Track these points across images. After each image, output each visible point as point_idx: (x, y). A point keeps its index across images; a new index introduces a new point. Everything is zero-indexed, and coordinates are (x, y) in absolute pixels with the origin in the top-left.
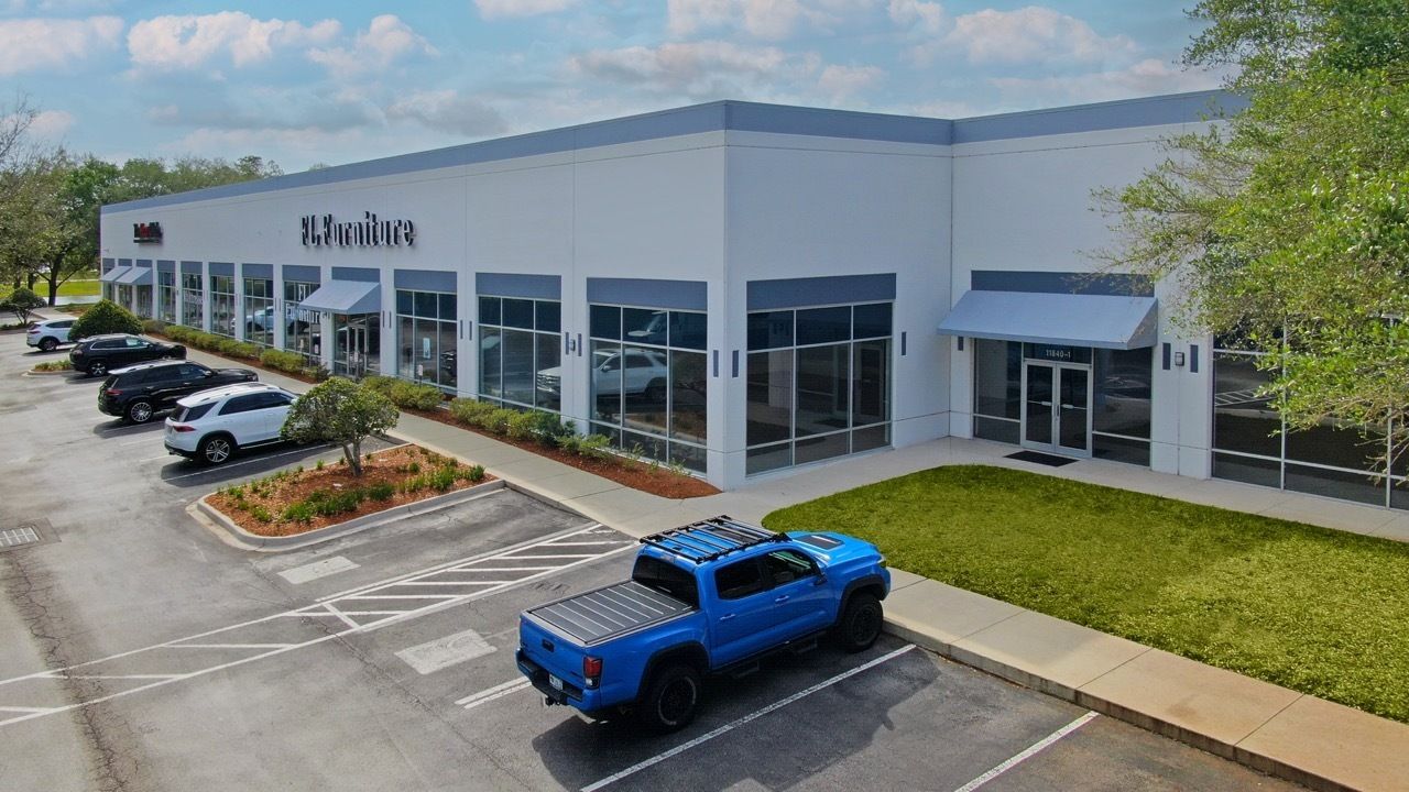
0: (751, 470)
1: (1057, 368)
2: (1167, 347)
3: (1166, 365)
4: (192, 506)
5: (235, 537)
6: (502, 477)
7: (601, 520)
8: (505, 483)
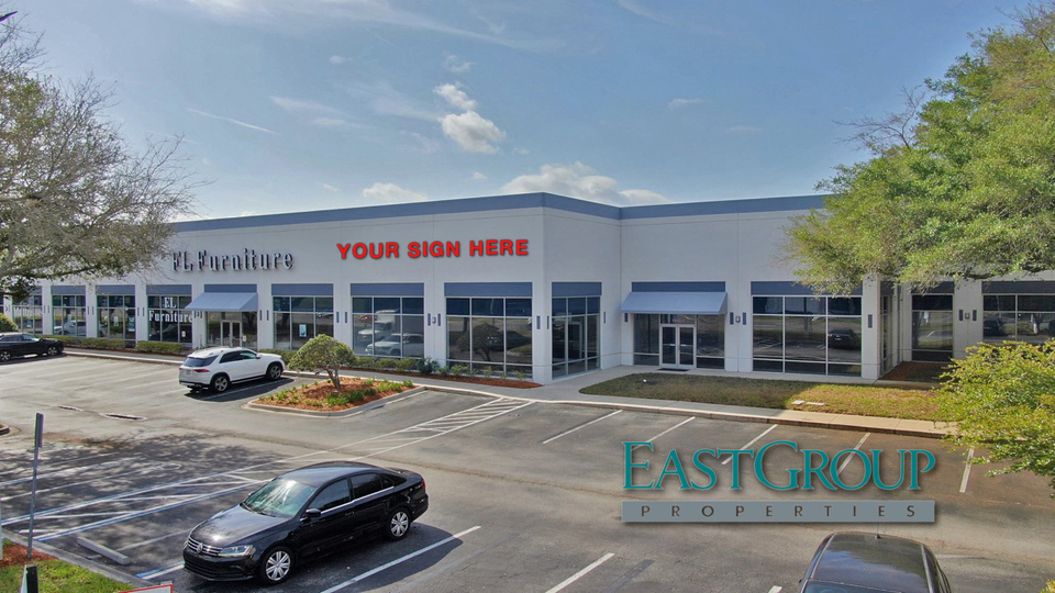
0: (554, 374)
1: (678, 328)
2: (732, 314)
3: (732, 323)
4: (246, 407)
5: (307, 414)
6: (422, 386)
7: (502, 397)
8: (426, 389)
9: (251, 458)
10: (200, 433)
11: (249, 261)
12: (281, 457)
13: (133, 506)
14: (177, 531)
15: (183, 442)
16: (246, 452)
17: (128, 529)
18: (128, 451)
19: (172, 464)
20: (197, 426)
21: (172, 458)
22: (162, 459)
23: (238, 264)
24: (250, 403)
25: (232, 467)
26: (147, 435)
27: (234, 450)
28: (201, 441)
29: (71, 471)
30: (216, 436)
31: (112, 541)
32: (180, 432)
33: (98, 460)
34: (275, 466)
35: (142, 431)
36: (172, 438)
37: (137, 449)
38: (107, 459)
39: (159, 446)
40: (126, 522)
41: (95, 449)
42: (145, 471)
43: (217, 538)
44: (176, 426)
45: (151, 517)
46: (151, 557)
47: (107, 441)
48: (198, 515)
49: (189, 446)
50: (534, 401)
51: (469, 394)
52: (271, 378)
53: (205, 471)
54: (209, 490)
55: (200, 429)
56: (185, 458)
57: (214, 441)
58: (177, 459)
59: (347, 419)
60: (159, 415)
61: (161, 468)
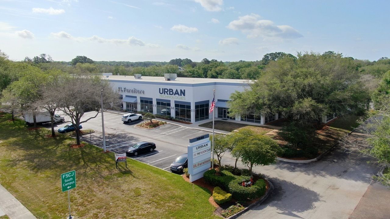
0: (196, 121)
4: (134, 127)
5: (145, 129)
6: (169, 123)
7: (183, 126)
8: (169, 124)
9: (134, 138)
10: (126, 133)
11: (135, 91)
12: (139, 138)
13: (118, 146)
14: (124, 149)
15: (124, 135)
16: (134, 137)
17: (118, 149)
18: (115, 136)
19: (123, 139)
20: (126, 131)
21: (122, 138)
22: (121, 138)
23: (132, 92)
24: (135, 126)
25: (131, 140)
26: (118, 133)
27: (132, 137)
28: (127, 135)
29: (108, 140)
30: (129, 134)
31: (117, 150)
32: (123, 133)
33: (112, 138)
34: (138, 140)
35: (117, 132)
36: (121, 134)
37: (117, 136)
38: (113, 138)
39: (120, 136)
40: (118, 148)
41: (110, 136)
42: (119, 140)
43: (129, 150)
44: (122, 131)
45: (121, 148)
46: (122, 152)
47: (111, 134)
48: (127, 147)
49: (125, 136)
50: (188, 128)
51: (177, 125)
52: (140, 120)
53: (128, 141)
54: (128, 144)
55: (126, 132)
56: (124, 138)
57: (129, 135)
58: (123, 138)
59: (152, 131)
60: (119, 128)
61: (121, 140)
